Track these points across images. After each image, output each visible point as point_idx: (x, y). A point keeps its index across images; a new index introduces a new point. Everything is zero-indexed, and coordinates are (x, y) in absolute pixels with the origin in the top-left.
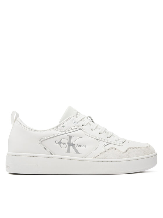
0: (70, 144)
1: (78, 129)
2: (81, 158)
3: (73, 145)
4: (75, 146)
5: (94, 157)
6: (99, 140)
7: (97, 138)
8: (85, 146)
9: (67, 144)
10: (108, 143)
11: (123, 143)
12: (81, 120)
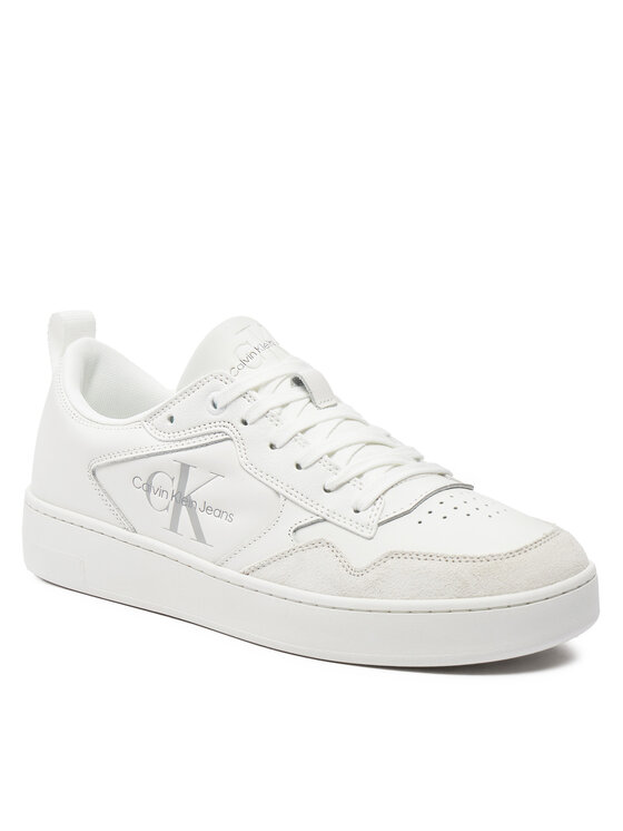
0: (182, 499)
1: (220, 437)
2: (209, 564)
3: (190, 503)
4: (197, 510)
5: (246, 569)
6: (286, 499)
7: (278, 489)
8: (230, 517)
9: (170, 496)
10: (315, 518)
11: (379, 525)
12: (243, 395)
